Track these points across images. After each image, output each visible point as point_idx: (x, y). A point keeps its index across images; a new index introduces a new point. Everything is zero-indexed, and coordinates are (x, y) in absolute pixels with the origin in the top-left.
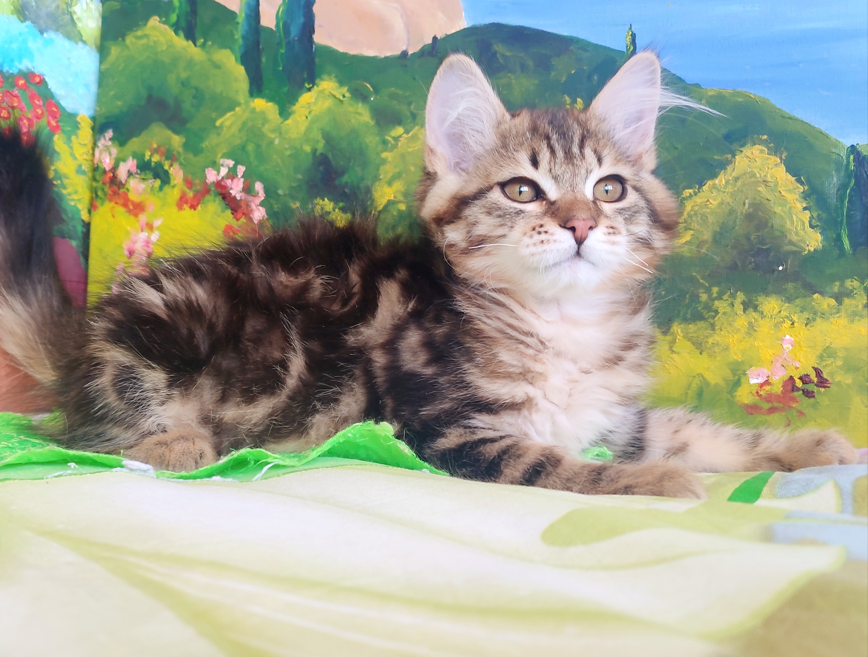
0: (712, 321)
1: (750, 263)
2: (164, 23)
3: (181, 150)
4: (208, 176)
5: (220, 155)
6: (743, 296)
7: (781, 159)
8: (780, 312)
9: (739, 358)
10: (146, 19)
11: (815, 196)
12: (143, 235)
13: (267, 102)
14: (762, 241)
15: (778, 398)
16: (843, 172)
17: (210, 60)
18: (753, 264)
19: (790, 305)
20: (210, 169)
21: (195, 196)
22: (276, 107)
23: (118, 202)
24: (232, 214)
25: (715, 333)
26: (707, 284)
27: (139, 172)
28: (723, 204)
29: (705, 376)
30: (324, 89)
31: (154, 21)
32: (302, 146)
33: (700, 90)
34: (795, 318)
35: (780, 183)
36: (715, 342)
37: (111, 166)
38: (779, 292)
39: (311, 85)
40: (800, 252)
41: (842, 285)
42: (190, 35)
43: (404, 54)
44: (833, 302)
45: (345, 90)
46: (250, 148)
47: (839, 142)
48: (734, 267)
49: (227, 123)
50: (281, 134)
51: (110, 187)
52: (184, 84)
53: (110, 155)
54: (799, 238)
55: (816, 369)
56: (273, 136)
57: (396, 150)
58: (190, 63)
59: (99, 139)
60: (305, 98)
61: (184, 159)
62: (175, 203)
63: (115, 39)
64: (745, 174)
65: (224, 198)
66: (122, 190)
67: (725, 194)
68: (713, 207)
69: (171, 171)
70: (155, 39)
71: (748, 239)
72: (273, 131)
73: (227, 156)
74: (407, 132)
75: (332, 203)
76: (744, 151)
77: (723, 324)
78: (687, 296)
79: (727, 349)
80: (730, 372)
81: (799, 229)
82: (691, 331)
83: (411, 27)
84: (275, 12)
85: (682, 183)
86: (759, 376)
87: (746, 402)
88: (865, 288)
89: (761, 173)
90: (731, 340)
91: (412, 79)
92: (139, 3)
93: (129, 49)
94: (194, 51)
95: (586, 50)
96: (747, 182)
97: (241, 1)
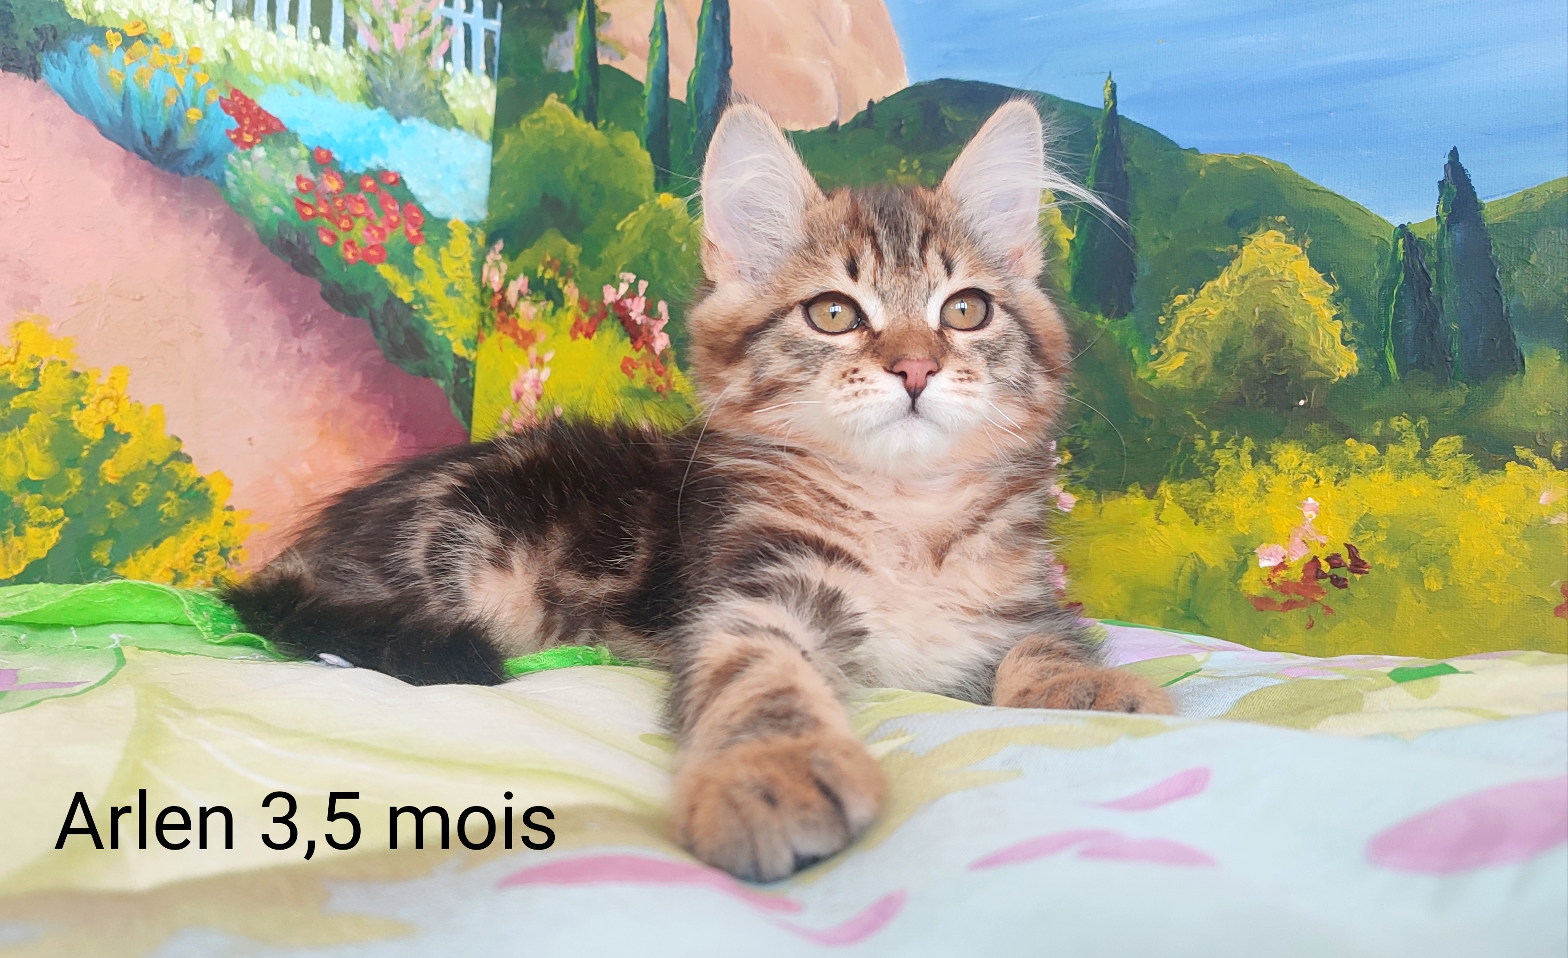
0: (1211, 478)
1: (1262, 397)
2: (563, 101)
3: (576, 262)
4: (606, 295)
5: (619, 268)
6: (1252, 443)
7: (1303, 248)
8: (1300, 465)
9: (1244, 530)
10: (544, 97)
11: (1349, 299)
12: (532, 373)
13: (674, 197)
14: (1277, 364)
15: (1298, 588)
16: (1388, 263)
17: (612, 146)
18: (1265, 397)
19: (1315, 455)
20: (609, 286)
21: (590, 322)
22: (684, 203)
23: (507, 330)
24: (632, 343)
25: (1214, 495)
26: (1205, 427)
27: (530, 292)
28: (1226, 314)
29: (1202, 556)
31: (552, 100)
33: (1196, 156)
34: (1320, 474)
35: (1301, 283)
36: (1215, 508)
37: (500, 286)
38: (1300, 437)
40: (1328, 379)
41: (1385, 426)
42: (591, 116)
43: (834, 125)
44: (1373, 450)
46: (654, 257)
47: (1384, 221)
48: (1240, 401)
49: (629, 226)
50: (689, 237)
51: (499, 311)
52: (583, 178)
53: (500, 271)
54: (1327, 360)
55: (1349, 547)
56: (680, 241)
58: (590, 151)
59: (488, 252)
61: (580, 275)
62: (569, 331)
63: (509, 125)
64: (1254, 271)
65: (623, 323)
66: (511, 317)
67: (1229, 300)
68: (1213, 319)
69: (566, 290)
70: (553, 122)
71: (1259, 362)
72: (680, 235)
73: (627, 269)
76: (1254, 239)
77: (1225, 482)
78: (1179, 444)
79: (1230, 517)
80: (1233, 550)
81: (1326, 346)
82: (1182, 492)
83: (843, 90)
84: (686, 80)
85: (1174, 286)
86: (1271, 556)
87: (1254, 594)
88: (1418, 430)
89: (1277, 268)
90: (1235, 505)
91: (842, 159)
92: (536, 79)
93: (523, 136)
94: (594, 135)
95: (1054, 109)
96: (1257, 283)
97: (649, 65)
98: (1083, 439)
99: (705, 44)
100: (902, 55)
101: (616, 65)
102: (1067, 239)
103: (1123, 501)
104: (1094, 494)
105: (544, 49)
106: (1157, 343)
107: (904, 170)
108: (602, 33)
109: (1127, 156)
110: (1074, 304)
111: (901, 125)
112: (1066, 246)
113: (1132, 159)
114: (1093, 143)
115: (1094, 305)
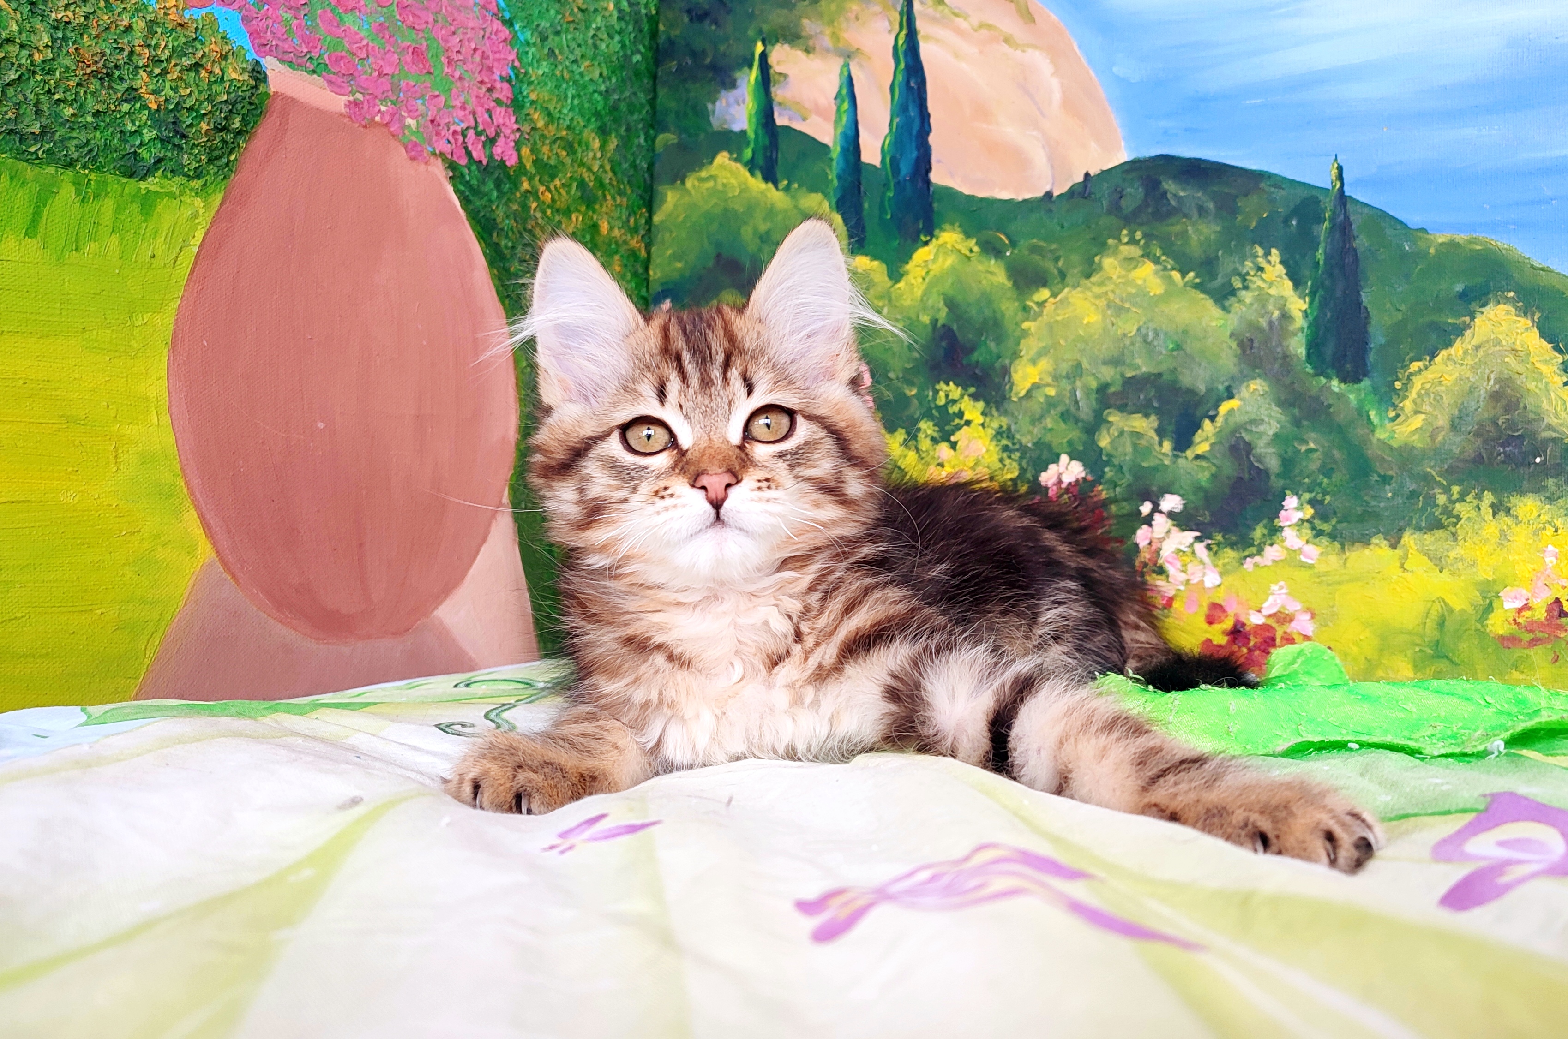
0: (1453, 530)
1: (1499, 454)
2: (737, 160)
6: (1492, 497)
7: (1533, 321)
8: (1539, 516)
9: (1489, 576)
10: (713, 155)
13: (871, 260)
14: (1512, 425)
15: (1542, 627)
17: (796, 207)
18: (1502, 455)
19: (1552, 507)
22: (884, 266)
25: (1457, 545)
26: (1445, 483)
28: (1461, 380)
29: (1447, 600)
30: (946, 243)
31: (723, 158)
32: (918, 317)
33: (1426, 236)
34: (1559, 523)
35: (1532, 352)
36: (1458, 556)
38: (1538, 490)
39: (928, 238)
40: (1562, 439)
42: (770, 176)
43: (1049, 195)
45: (972, 243)
48: (1478, 460)
50: (890, 300)
52: (763, 238)
54: (1560, 421)
56: (880, 304)
57: (1040, 319)
58: (771, 212)
60: (922, 255)
63: (673, 182)
64: (1487, 341)
67: (1464, 367)
68: (1449, 384)
70: (725, 181)
71: (1494, 422)
72: (880, 297)
74: (1054, 295)
75: (960, 388)
76: (1486, 312)
77: (1467, 533)
78: (1421, 498)
79: (1474, 564)
80: (1478, 594)
81: (1559, 409)
82: (1427, 542)
83: (1056, 160)
84: (880, 145)
85: (1408, 354)
86: (1516, 598)
87: (1501, 633)
89: (1508, 339)
90: (1478, 553)
91: (1059, 228)
92: (702, 136)
93: (690, 194)
94: (775, 196)
95: (1280, 188)
96: (1490, 352)
97: (835, 128)
98: (1324, 495)
99: (900, 110)
100: (1119, 130)
101: (797, 126)
102: (1300, 310)
103: (1367, 552)
104: (1337, 545)
105: (710, 106)
106: (1395, 406)
107: (1126, 240)
108: (778, 93)
109: (1356, 233)
110: (1309, 369)
111: (1121, 197)
112: (1298, 316)
113: (1361, 237)
114: (1322, 220)
115: (1330, 371)
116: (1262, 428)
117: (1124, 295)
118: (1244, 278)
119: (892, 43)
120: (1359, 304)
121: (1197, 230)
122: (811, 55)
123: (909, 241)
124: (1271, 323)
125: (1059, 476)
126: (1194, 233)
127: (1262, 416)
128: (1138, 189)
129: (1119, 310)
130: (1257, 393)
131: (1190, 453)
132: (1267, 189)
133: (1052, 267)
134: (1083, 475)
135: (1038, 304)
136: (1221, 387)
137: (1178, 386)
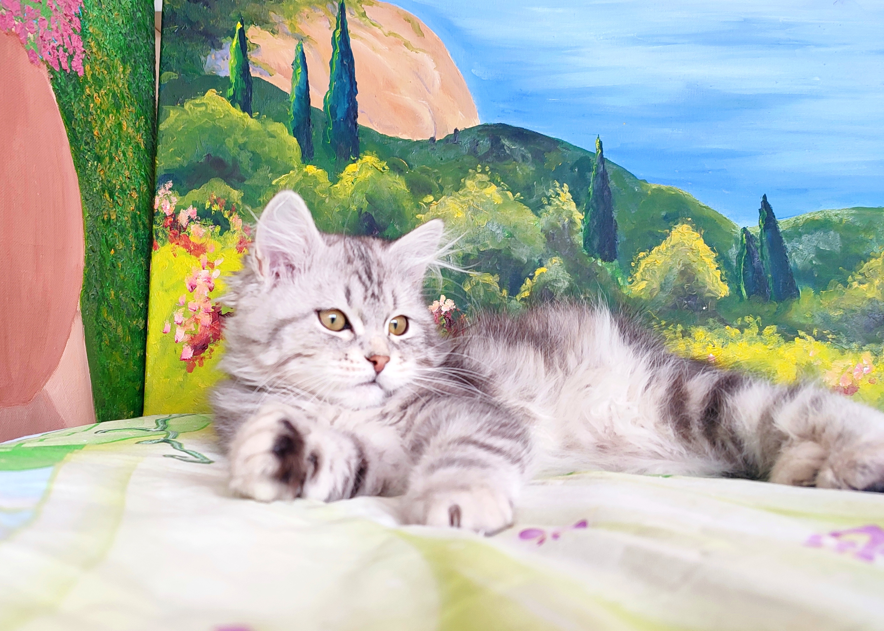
1: (685, 304)
2: (221, 95)
3: (240, 203)
6: (682, 327)
7: (701, 234)
8: (705, 338)
10: (205, 90)
11: (722, 261)
12: (204, 273)
13: (317, 169)
14: (691, 289)
16: (739, 245)
17: (265, 130)
19: (712, 333)
22: (326, 173)
23: (179, 243)
26: (658, 319)
27: (199, 219)
28: (665, 263)
30: (367, 162)
31: (211, 93)
32: (349, 206)
33: (646, 184)
34: (715, 342)
35: (700, 251)
37: (172, 212)
38: (704, 324)
39: (356, 158)
40: (716, 298)
41: (743, 320)
42: (246, 108)
43: (433, 139)
44: (738, 331)
45: (384, 163)
47: (736, 225)
48: (675, 307)
49: (283, 183)
50: (330, 194)
51: (171, 230)
52: (242, 147)
53: (171, 202)
54: (715, 288)
56: (324, 196)
57: (428, 213)
58: (247, 131)
60: (351, 168)
61: (243, 210)
62: (235, 246)
63: (174, 104)
64: (678, 244)
66: (182, 234)
67: (667, 256)
68: (659, 265)
69: (231, 219)
70: (213, 107)
71: (682, 287)
72: (323, 192)
74: (436, 200)
76: (677, 228)
81: (714, 282)
83: (437, 120)
84: (323, 97)
85: (637, 247)
88: (757, 322)
89: (688, 243)
91: (439, 160)
92: (197, 77)
93: (188, 114)
94: (251, 122)
95: (568, 150)
96: (680, 249)
97: (292, 84)
99: (337, 77)
100: (476, 106)
101: (266, 79)
102: (580, 219)
105: (203, 58)
106: (632, 276)
107: (480, 171)
108: (252, 56)
109: (609, 178)
110: (585, 253)
111: (477, 145)
112: (579, 221)
113: (612, 181)
114: (591, 170)
115: (597, 255)
116: (560, 285)
117: (479, 203)
118: (548, 198)
119: (332, 36)
120: (612, 218)
121: (522, 169)
122: (276, 35)
123: (343, 159)
124: (563, 226)
125: (440, 307)
126: (520, 170)
127: (560, 278)
128: (487, 141)
129: (476, 212)
130: (556, 264)
131: (518, 297)
132: (561, 149)
133: (435, 183)
134: (455, 307)
135: (425, 204)
136: (536, 260)
137: (511, 258)
